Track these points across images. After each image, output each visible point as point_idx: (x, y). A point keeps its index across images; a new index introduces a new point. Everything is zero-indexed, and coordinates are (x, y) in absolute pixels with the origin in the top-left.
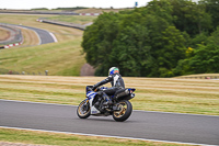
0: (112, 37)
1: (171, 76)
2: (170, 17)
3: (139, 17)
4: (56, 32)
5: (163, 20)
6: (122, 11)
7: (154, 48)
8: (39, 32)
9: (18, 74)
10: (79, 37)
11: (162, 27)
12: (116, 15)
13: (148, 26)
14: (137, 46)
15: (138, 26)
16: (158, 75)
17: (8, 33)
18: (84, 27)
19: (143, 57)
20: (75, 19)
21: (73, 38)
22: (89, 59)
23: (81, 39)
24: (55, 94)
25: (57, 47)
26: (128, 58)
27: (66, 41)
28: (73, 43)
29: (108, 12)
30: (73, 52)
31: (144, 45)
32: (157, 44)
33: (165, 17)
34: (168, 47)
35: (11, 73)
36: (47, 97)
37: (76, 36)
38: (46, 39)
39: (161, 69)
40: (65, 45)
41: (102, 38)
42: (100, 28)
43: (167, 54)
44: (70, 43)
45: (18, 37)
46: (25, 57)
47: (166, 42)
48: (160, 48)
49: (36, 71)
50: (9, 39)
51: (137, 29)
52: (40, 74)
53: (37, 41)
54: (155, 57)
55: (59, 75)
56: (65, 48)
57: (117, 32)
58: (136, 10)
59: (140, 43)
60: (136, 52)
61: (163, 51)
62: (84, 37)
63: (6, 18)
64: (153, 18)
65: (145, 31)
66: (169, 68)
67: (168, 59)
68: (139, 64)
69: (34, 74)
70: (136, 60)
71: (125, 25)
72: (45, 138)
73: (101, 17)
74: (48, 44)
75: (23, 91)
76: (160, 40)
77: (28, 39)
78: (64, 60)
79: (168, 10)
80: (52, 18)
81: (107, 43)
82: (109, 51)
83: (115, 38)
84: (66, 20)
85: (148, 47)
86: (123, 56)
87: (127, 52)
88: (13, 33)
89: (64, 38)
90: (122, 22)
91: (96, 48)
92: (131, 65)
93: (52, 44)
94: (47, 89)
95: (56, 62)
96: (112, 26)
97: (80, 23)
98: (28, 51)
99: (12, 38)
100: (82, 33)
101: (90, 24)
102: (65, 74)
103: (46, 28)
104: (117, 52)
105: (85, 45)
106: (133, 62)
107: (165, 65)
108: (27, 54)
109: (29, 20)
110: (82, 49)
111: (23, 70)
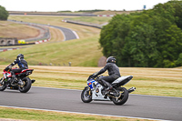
0: (124, 34)
1: (173, 67)
2: (173, 18)
3: (147, 18)
4: (78, 31)
5: (167, 20)
6: (132, 13)
7: (159, 44)
8: (64, 30)
9: (46, 65)
10: (97, 34)
11: (165, 26)
12: (128, 16)
13: (154, 25)
14: (145, 42)
15: (145, 25)
16: (162, 66)
17: (38, 31)
18: (101, 26)
19: (150, 51)
20: (93, 20)
21: (92, 36)
22: (106, 53)
23: (98, 37)
24: (77, 81)
25: (79, 42)
26: (137, 52)
27: (86, 38)
28: (92, 40)
29: (120, 14)
30: (92, 47)
31: (150, 41)
32: (162, 40)
33: (168, 18)
34: (171, 43)
35: (40, 65)
36: (70, 84)
37: (95, 33)
38: (70, 36)
39: (165, 61)
40: (85, 41)
41: (116, 35)
42: (115, 27)
43: (170, 49)
44: (90, 40)
45: (47, 34)
46: (52, 51)
47: (170, 39)
48: (164, 43)
49: (61, 63)
50: (39, 37)
51: (145, 28)
52: (64, 65)
53: (62, 38)
54: (160, 50)
55: (80, 65)
56: (85, 44)
57: (128, 30)
58: (145, 12)
59: (148, 39)
60: (144, 47)
61: (166, 46)
62: (101, 35)
63: (36, 19)
64: (158, 19)
65: (151, 30)
66: (171, 60)
67: (171, 52)
68: (147, 57)
69: (59, 65)
70: (144, 53)
71: (135, 25)
73: (115, 18)
74: (72, 41)
75: (50, 79)
76: (164, 37)
77: (54, 36)
78: (84, 53)
79: (171, 12)
80: (75, 19)
81: (120, 39)
82: (122, 46)
83: (127, 35)
84: (86, 21)
85: (154, 43)
86: (133, 50)
87: (137, 46)
88: (42, 31)
89: (85, 36)
90: (132, 22)
91: (111, 44)
92: (140, 58)
93: (75, 40)
94: (70, 78)
95: (78, 55)
96: (124, 25)
97: (98, 23)
98: (55, 46)
99: (41, 35)
100: (100, 31)
101: (106, 24)
102: (85, 65)
103: (70, 27)
104: (129, 47)
105: (102, 41)
106: (142, 55)
107: (169, 58)
108: (54, 48)
109: (56, 21)
110: (99, 44)
111: (50, 61)
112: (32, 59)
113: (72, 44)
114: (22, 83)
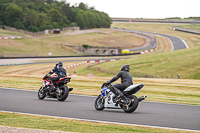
4: (188, 39)
9: (152, 77)
17: (144, 40)
24: (186, 95)
25: (189, 52)
27: (197, 48)
36: (179, 98)
38: (179, 45)
40: (196, 51)
45: (154, 43)
46: (160, 62)
49: (169, 75)
50: (145, 46)
52: (172, 77)
53: (170, 47)
55: (190, 78)
56: (196, 54)
63: (142, 27)
69: (167, 77)
74: (180, 50)
77: (162, 46)
78: (194, 65)
80: (184, 27)
84: (197, 28)
88: (148, 40)
89: (195, 45)
93: (184, 50)
94: (179, 91)
95: (188, 66)
98: (162, 56)
99: (147, 45)
102: (195, 78)
103: (179, 35)
108: (161, 59)
109: (163, 28)
111: (157, 73)
113: (181, 54)
114: (59, 91)
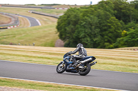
0: (76, 23)
1: (112, 48)
2: (112, 11)
3: (93, 11)
4: (40, 19)
5: (108, 13)
6: (82, 7)
7: (102, 31)
8: (30, 19)
9: (16, 45)
10: (55, 23)
11: (107, 17)
12: (78, 10)
13: (98, 16)
14: (91, 29)
15: (92, 16)
16: (104, 47)
17: (10, 19)
18: (58, 16)
19: (95, 36)
20: (52, 11)
21: (50, 23)
22: (61, 36)
23: (56, 24)
24: (39, 57)
25: (41, 28)
26: (85, 37)
27: (46, 25)
28: (51, 26)
29: (73, 7)
30: (50, 32)
31: (95, 28)
32: (104, 28)
33: (109, 11)
34: (111, 30)
35: (11, 44)
36: (34, 59)
37: (53, 22)
38: (34, 23)
39: (106, 44)
40: (46, 27)
41: (69, 23)
42: (68, 17)
43: (110, 34)
44: (49, 26)
45: (17, 21)
46: (21, 34)
47: (110, 27)
48: (105, 30)
49: (27, 43)
50: (11, 23)
51: (91, 18)
52: (30, 45)
53: (28, 24)
54: (102, 36)
55: (42, 46)
56: (46, 29)
57: (79, 20)
58: (91, 6)
59: (93, 27)
60: (90, 33)
61: (107, 32)
62: (58, 23)
63: (9, 10)
64: (101, 11)
65: (96, 20)
66: (111, 43)
67: (110, 37)
68: (92, 40)
69: (26, 45)
70: (91, 37)
71: (84, 16)
72: (32, 85)
73: (69, 10)
74: (35, 27)
75: (19, 55)
76: (106, 26)
77: (22, 23)
78: (45, 37)
79: (111, 7)
80: (38, 11)
81: (72, 27)
82: (73, 32)
83: (77, 24)
84: (47, 12)
85: (98, 30)
86: (82, 35)
87: (85, 32)
88: (13, 19)
89: (45, 23)
90: (82, 14)
91: (65, 30)
92: (87, 41)
93: (37, 27)
94: (34, 55)
95: (40, 38)
96: (76, 16)
97: (56, 14)
98: (23, 30)
99: (12, 22)
100: (56, 20)
101: (62, 14)
102: (45, 46)
103: (34, 16)
104: (79, 32)
105: (59, 28)
106: (89, 39)
107: (109, 41)
108: (22, 32)
109: (24, 11)
110: (56, 30)
111: (19, 42)
112: (5, 40)
113: (35, 29)
